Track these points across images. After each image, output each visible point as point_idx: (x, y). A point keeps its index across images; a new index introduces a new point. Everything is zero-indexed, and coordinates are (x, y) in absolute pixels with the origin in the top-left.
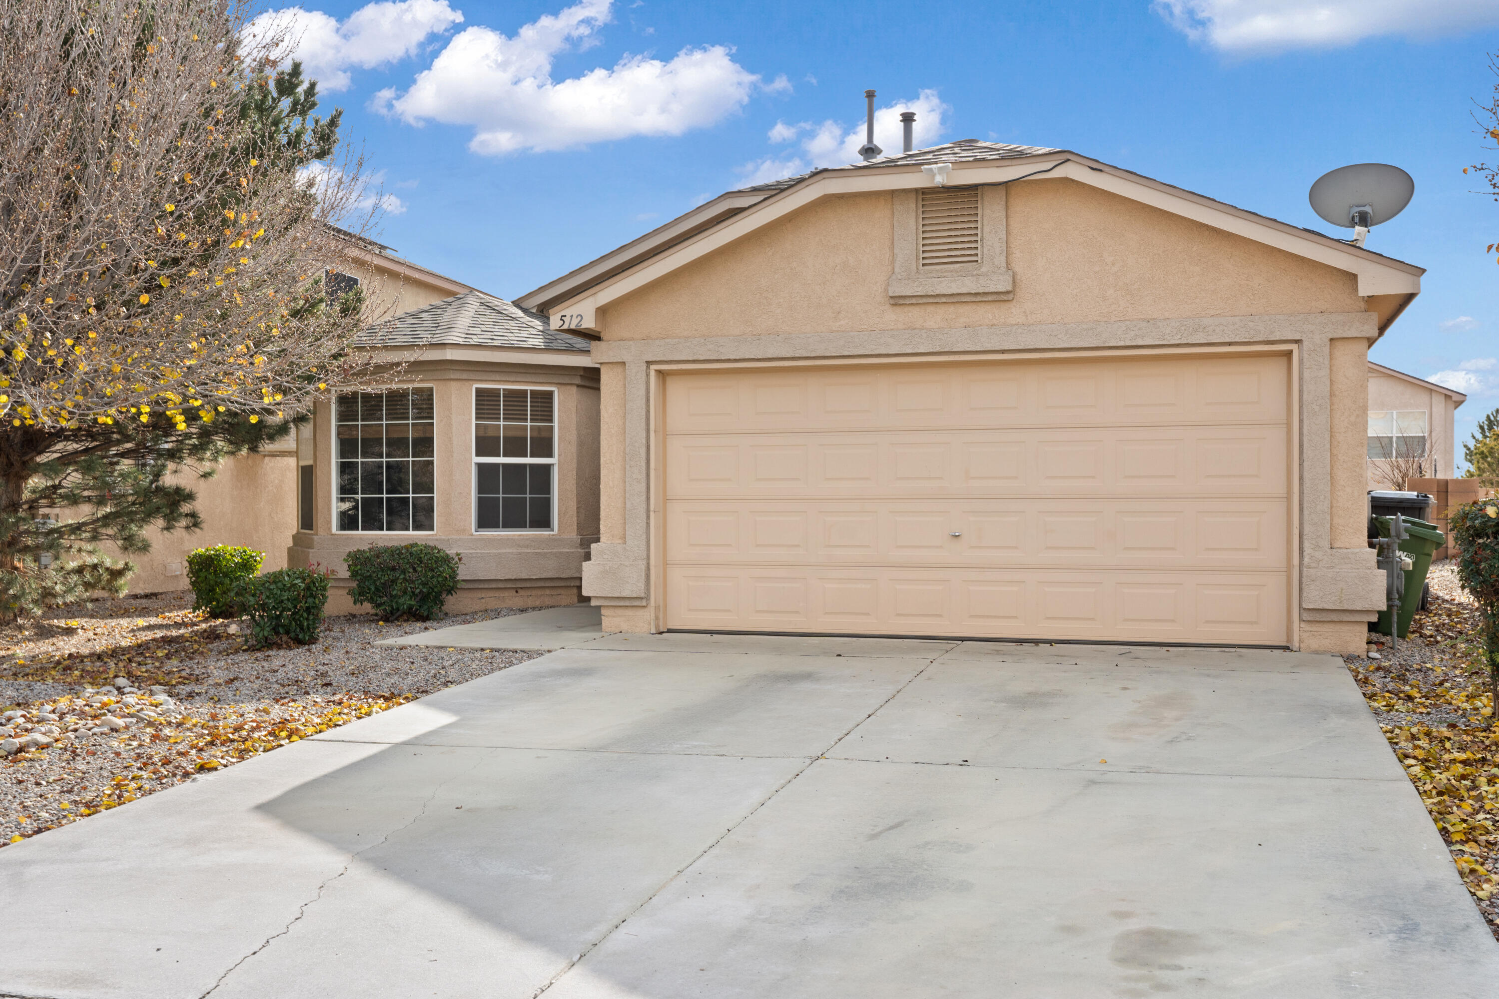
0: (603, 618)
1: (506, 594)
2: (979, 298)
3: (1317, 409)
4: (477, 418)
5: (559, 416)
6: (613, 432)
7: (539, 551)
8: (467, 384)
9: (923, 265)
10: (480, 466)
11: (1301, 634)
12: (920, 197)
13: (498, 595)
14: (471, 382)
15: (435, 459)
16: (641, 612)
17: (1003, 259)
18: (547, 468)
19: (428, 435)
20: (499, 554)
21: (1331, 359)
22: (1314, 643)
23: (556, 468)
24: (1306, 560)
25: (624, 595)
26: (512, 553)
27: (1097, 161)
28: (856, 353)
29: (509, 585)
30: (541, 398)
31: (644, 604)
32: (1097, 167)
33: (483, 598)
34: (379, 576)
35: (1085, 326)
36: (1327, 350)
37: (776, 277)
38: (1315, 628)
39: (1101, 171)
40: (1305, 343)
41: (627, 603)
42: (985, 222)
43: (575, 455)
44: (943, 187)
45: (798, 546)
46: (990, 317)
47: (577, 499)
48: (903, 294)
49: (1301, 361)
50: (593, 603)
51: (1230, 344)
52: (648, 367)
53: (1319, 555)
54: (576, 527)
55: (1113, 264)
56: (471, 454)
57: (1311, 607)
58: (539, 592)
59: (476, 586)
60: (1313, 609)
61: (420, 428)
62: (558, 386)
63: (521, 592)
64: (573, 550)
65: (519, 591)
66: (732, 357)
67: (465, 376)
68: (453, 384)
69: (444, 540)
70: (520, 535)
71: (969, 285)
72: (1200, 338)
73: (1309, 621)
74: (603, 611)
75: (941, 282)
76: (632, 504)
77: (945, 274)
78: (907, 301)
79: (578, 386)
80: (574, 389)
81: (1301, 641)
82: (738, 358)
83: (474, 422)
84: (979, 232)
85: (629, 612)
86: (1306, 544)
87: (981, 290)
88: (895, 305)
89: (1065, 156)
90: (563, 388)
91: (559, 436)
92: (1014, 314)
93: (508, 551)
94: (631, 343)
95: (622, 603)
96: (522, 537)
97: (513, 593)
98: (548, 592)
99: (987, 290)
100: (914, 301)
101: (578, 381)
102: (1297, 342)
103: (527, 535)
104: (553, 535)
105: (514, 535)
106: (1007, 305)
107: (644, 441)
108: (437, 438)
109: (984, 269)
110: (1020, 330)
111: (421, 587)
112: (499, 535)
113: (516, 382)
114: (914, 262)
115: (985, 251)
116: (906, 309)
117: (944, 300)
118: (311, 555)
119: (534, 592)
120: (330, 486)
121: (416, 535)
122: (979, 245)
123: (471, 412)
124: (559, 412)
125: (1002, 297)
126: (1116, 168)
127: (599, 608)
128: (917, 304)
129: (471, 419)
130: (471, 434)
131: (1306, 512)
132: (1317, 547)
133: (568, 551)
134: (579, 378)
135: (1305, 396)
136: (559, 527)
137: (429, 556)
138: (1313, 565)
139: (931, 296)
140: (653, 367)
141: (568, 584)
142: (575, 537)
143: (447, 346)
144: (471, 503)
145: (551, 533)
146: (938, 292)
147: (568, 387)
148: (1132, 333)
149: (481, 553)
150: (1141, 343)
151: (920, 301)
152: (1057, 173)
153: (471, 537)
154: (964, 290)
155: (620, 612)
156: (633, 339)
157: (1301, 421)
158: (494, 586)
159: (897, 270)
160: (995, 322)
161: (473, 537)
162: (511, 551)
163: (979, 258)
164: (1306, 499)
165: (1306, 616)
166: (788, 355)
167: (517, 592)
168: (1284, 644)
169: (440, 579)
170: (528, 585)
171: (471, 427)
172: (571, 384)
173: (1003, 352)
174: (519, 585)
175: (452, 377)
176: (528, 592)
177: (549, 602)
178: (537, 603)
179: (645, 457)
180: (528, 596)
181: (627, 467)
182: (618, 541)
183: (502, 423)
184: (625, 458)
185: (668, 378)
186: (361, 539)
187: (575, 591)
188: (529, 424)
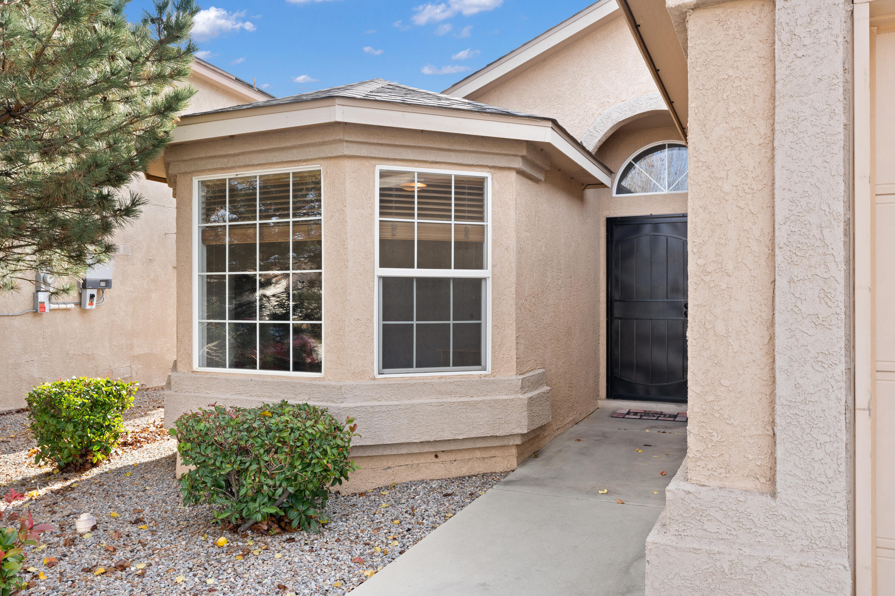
1: (422, 460)
4: (382, 214)
5: (493, 212)
6: (727, 188)
7: (469, 398)
8: (367, 163)
10: (386, 281)
13: (410, 463)
14: (373, 162)
15: (323, 271)
18: (477, 283)
19: (314, 238)
20: (412, 405)
23: (489, 283)
26: (430, 405)
29: (426, 449)
30: (469, 188)
33: (389, 468)
34: (218, 464)
43: (514, 265)
47: (517, 325)
54: (514, 364)
56: (373, 263)
58: (467, 456)
59: (380, 452)
61: (303, 227)
62: (492, 171)
63: (442, 457)
64: (512, 397)
65: (439, 455)
67: (364, 151)
68: (348, 164)
69: (334, 387)
70: (441, 377)
76: (797, 386)
79: (520, 172)
80: (513, 175)
83: (377, 218)
90: (499, 174)
91: (493, 239)
93: (424, 401)
96: (443, 380)
97: (431, 458)
98: (478, 454)
101: (518, 164)
103: (450, 377)
104: (486, 376)
105: (433, 378)
107: (840, 208)
108: (325, 242)
111: (284, 484)
112: (412, 378)
113: (436, 163)
119: (459, 456)
121: (297, 378)
123: (373, 203)
124: (493, 206)
129: (372, 214)
130: (373, 236)
133: (506, 397)
134: (520, 160)
136: (493, 364)
137: (297, 433)
141: (506, 442)
142: (514, 377)
143: (338, 101)
144: (372, 334)
145: (483, 372)
147: (506, 173)
149: (387, 406)
153: (373, 382)
158: (404, 451)
161: (376, 382)
162: (429, 401)
167: (436, 456)
169: (318, 470)
170: (452, 447)
171: (373, 225)
172: (509, 169)
174: (439, 448)
175: (346, 153)
176: (452, 457)
177: (480, 468)
178: (464, 471)
179: (840, 254)
180: (451, 462)
181: (781, 283)
182: (749, 484)
183: (416, 220)
184: (772, 255)
185: (881, 39)
186: (227, 380)
187: (514, 451)
188: (453, 222)
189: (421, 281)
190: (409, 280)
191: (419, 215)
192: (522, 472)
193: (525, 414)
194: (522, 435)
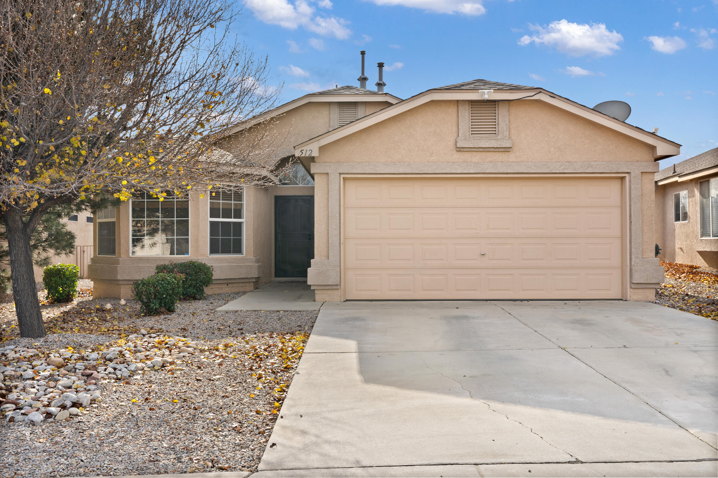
0: (316, 295)
1: (223, 286)
2: (497, 150)
3: (637, 201)
4: (210, 199)
5: (246, 198)
6: (321, 206)
7: (238, 265)
9: (472, 134)
10: (211, 223)
11: (630, 294)
12: (470, 104)
13: (219, 287)
15: (190, 219)
16: (335, 292)
17: (508, 133)
18: (240, 224)
19: (186, 207)
20: (221, 266)
21: (642, 180)
22: (635, 297)
23: (244, 224)
24: (633, 263)
25: (329, 284)
27: (553, 93)
28: (441, 172)
29: (225, 282)
31: (338, 288)
32: (553, 95)
35: (543, 164)
36: (640, 177)
37: (402, 136)
38: (636, 291)
39: (554, 97)
40: (632, 174)
41: (330, 288)
42: (500, 117)
43: (252, 218)
44: (487, 100)
45: (410, 260)
46: (501, 158)
47: (253, 239)
48: (464, 146)
49: (630, 181)
50: (312, 288)
51: (601, 173)
52: (340, 176)
53: (638, 261)
54: (253, 253)
55: (553, 137)
56: (208, 216)
57: (636, 282)
58: (237, 285)
60: (637, 283)
61: (180, 203)
63: (230, 285)
64: (252, 264)
66: (382, 172)
70: (229, 257)
71: (493, 144)
72: (590, 170)
73: (634, 288)
74: (316, 292)
75: (481, 142)
76: (332, 240)
77: (482, 138)
78: (465, 150)
81: (630, 297)
82: (385, 172)
83: (209, 201)
84: (496, 121)
85: (329, 292)
86: (633, 257)
87: (499, 146)
88: (459, 151)
89: (540, 90)
91: (246, 208)
92: (511, 157)
93: (224, 265)
94: (331, 164)
95: (327, 288)
97: (226, 285)
98: (241, 285)
99: (501, 146)
100: (468, 150)
102: (628, 173)
105: (227, 257)
106: (508, 153)
107: (338, 211)
108: (191, 208)
109: (499, 137)
110: (515, 165)
112: (220, 257)
114: (468, 132)
115: (500, 129)
116: (464, 153)
117: (481, 150)
118: (118, 268)
119: (235, 285)
120: (129, 232)
121: (179, 257)
122: (496, 127)
123: (208, 196)
124: (246, 196)
125: (507, 150)
126: (561, 97)
127: (314, 290)
128: (467, 151)
129: (208, 199)
130: (208, 207)
131: (633, 243)
132: (637, 258)
135: (632, 195)
136: (246, 253)
138: (636, 265)
139: (477, 148)
140: (342, 176)
141: (250, 280)
142: (253, 258)
144: (207, 241)
145: (243, 256)
146: (480, 146)
148: (563, 167)
150: (566, 171)
151: (471, 150)
152: (536, 97)
154: (492, 146)
155: (325, 292)
156: (331, 162)
157: (630, 206)
158: (218, 282)
159: (460, 135)
160: (503, 160)
161: (209, 258)
163: (497, 132)
164: (632, 238)
165: (633, 286)
166: (410, 172)
167: (228, 285)
168: (620, 298)
170: (233, 281)
171: (207, 203)
173: (507, 173)
174: (229, 281)
176: (233, 285)
177: (242, 290)
178: (237, 290)
179: (338, 218)
180: (232, 287)
181: (330, 223)
182: (325, 258)
183: (221, 201)
184: (328, 218)
185: (346, 181)
186: (148, 259)
187: (252, 284)
188: (233, 202)
189: (222, 223)
190: (218, 222)
191: (222, 199)
192: (255, 291)
193: (257, 270)
194: (256, 278)
